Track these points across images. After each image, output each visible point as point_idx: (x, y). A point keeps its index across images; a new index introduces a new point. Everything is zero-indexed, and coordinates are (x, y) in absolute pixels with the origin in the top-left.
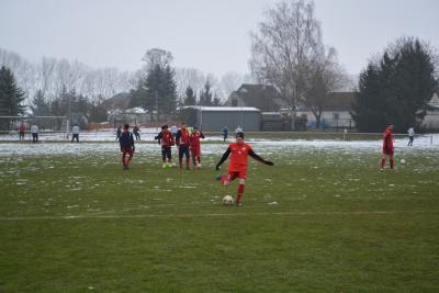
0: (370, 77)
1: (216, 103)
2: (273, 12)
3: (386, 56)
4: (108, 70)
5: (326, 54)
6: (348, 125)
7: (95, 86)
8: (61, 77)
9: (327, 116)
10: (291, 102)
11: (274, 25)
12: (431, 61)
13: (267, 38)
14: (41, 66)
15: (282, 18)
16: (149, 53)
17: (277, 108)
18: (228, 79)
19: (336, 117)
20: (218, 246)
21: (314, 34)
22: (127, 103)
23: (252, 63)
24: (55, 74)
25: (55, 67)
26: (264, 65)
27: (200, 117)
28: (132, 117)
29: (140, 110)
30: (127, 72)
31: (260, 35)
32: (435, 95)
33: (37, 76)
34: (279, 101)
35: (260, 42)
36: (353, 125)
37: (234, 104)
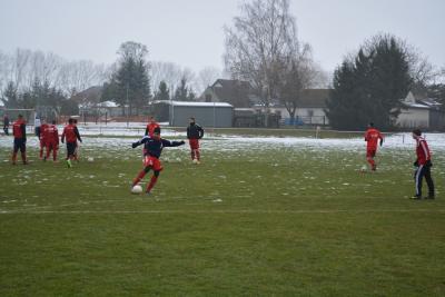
0: (344, 74)
1: (192, 98)
2: (247, 6)
3: (361, 54)
4: (83, 63)
5: (301, 50)
6: (322, 122)
7: (70, 78)
8: (35, 69)
9: (302, 113)
10: (265, 99)
11: (248, 19)
12: (407, 60)
13: (241, 33)
14: (15, 57)
15: (257, 12)
16: (123, 46)
17: (251, 104)
18: (205, 74)
19: (311, 114)
20: (141, 244)
21: (289, 29)
22: (100, 96)
23: (226, 58)
24: (29, 66)
25: (30, 58)
26: (238, 60)
27: (172, 112)
28: (103, 111)
29: (112, 104)
30: (103, 65)
31: (235, 30)
32: (410, 94)
33: (10, 67)
34: (253, 98)
35: (235, 36)
36: (327, 122)
37: (208, 99)
